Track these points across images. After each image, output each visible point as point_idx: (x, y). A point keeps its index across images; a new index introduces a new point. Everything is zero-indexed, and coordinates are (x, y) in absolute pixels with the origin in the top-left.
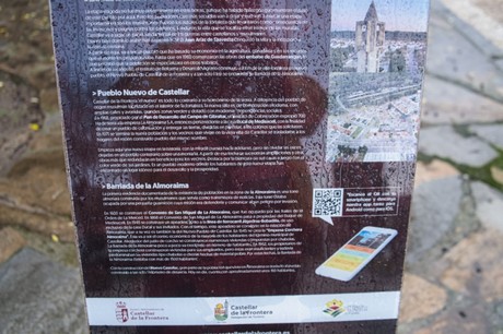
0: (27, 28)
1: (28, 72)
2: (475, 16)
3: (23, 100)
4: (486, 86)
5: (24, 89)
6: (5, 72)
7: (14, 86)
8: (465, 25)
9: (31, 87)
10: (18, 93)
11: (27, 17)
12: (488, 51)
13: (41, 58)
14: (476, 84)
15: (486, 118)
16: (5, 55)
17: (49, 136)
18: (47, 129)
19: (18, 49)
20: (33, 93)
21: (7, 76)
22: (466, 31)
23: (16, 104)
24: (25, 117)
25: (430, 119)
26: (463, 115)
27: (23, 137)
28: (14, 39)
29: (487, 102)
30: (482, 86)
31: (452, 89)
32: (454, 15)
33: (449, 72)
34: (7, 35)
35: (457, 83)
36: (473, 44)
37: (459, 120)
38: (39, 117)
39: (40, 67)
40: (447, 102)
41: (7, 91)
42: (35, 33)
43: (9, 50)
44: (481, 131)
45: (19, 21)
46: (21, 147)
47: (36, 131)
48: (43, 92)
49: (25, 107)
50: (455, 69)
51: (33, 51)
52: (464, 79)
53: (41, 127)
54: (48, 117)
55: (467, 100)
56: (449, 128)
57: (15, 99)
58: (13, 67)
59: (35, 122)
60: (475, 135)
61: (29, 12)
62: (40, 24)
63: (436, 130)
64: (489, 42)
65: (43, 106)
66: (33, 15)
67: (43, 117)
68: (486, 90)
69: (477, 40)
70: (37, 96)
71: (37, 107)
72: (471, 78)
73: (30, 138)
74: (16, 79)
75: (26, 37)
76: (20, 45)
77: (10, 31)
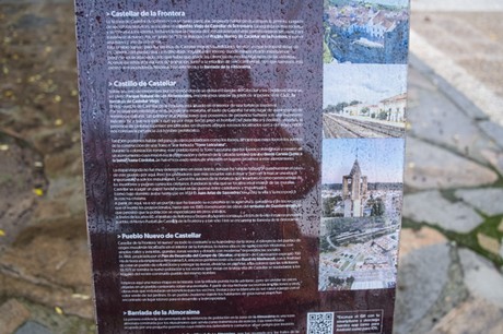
0: (32, 91)
1: (34, 136)
2: (459, 75)
3: (27, 164)
4: (470, 149)
5: (28, 152)
6: (10, 136)
7: (19, 150)
8: (449, 86)
9: (35, 151)
10: (23, 157)
11: (32, 79)
12: (471, 113)
13: (46, 122)
14: (461, 147)
15: (472, 183)
16: (11, 119)
17: (53, 203)
18: (51, 195)
19: (23, 113)
20: (37, 157)
21: (12, 140)
22: (450, 93)
23: (20, 168)
24: (29, 181)
25: (417, 184)
26: (449, 179)
27: (27, 203)
28: (20, 103)
29: (472, 166)
30: (467, 149)
31: (439, 153)
32: (439, 77)
33: (435, 136)
34: (13, 98)
35: (443, 146)
36: (457, 105)
37: (445, 184)
38: (43, 182)
39: (45, 132)
40: (434, 166)
41: (12, 154)
42: (40, 97)
43: (14, 114)
44: (467, 196)
45: (25, 84)
46: (25, 212)
47: (41, 197)
48: (47, 157)
49: (29, 171)
50: (441, 132)
51: (38, 115)
52: (450, 142)
53: (45, 192)
54: (53, 184)
55: (453, 164)
56: (436, 194)
57: (19, 163)
58: (18, 131)
59: (38, 187)
60: (461, 200)
61: (32, 75)
62: (45, 87)
63: (424, 195)
64: (472, 104)
65: (47, 171)
66: (38, 77)
67: (48, 183)
68: (471, 154)
69: (459, 100)
70: (41, 160)
71: (41, 172)
72: (456, 141)
73: (35, 203)
74: (21, 143)
75: (31, 100)
76: (26, 109)
77: (16, 94)
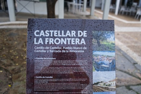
0: (10, 55)
1: (10, 68)
2: (128, 50)
3: (7, 77)
4: (133, 73)
5: (8, 73)
6: (3, 68)
7: (5, 72)
8: (126, 54)
9: (10, 73)
10: (6, 75)
11: (11, 51)
12: (132, 62)
13: (14, 64)
14: (130, 72)
15: (134, 84)
16: (4, 63)
17: (14, 90)
19: (7, 61)
20: (10, 75)
21: (4, 69)
22: (126, 56)
23: (5, 78)
24: (7, 82)
25: (119, 84)
26: (128, 83)
27: (6, 89)
28: (7, 58)
29: (134, 78)
30: (132, 73)
31: (124, 74)
32: (122, 51)
34: (5, 57)
35: (125, 72)
36: (129, 60)
37: (127, 84)
38: (11, 82)
39: (13, 67)
40: (123, 78)
41: (3, 74)
42: (13, 56)
43: (5, 61)
45: (9, 52)
46: (5, 92)
47: (10, 87)
48: (13, 75)
49: (8, 79)
50: (124, 68)
51: (12, 62)
52: (127, 71)
53: (12, 86)
55: (128, 77)
56: (124, 87)
57: (5, 76)
58: (6, 67)
59: (10, 84)
60: (132, 89)
61: (11, 50)
62: (14, 53)
63: (121, 88)
64: (132, 59)
65: (13, 80)
66: (13, 51)
67: (13, 83)
68: (133, 75)
69: (129, 58)
70: (11, 76)
71: (11, 79)
72: (129, 70)
73: (8, 89)
74: (6, 70)
75: (10, 57)
76: (8, 60)
77: (6, 56)
